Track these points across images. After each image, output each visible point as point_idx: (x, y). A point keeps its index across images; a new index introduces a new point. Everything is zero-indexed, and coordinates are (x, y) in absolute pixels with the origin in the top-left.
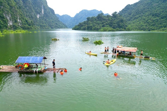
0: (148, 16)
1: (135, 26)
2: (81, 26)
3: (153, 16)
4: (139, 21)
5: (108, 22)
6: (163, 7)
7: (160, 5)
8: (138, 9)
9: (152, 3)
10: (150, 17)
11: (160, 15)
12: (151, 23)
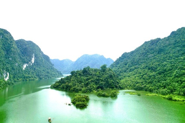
0: (144, 69)
1: (129, 82)
2: (62, 82)
3: (149, 69)
4: (134, 75)
5: (94, 78)
6: (159, 60)
7: (155, 57)
8: (134, 59)
9: (147, 53)
10: (146, 70)
11: (157, 69)
12: (147, 79)
